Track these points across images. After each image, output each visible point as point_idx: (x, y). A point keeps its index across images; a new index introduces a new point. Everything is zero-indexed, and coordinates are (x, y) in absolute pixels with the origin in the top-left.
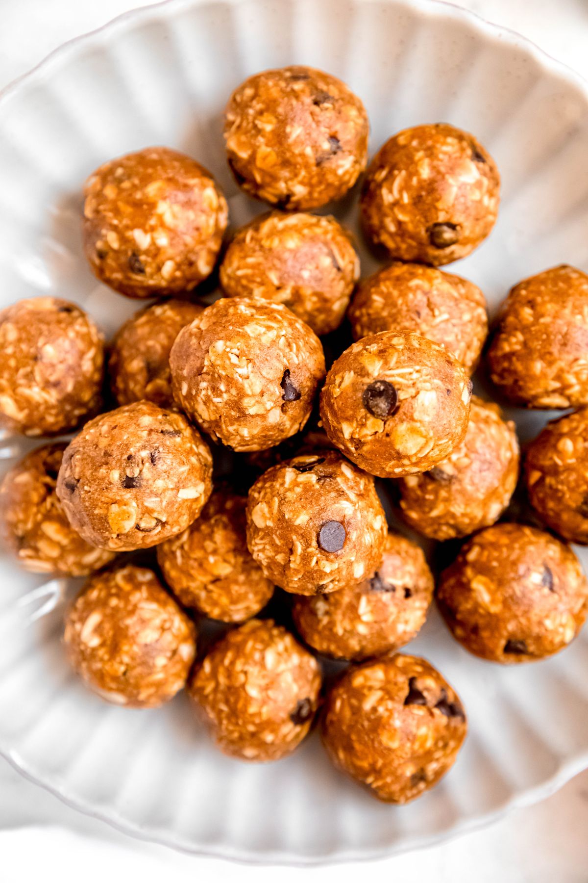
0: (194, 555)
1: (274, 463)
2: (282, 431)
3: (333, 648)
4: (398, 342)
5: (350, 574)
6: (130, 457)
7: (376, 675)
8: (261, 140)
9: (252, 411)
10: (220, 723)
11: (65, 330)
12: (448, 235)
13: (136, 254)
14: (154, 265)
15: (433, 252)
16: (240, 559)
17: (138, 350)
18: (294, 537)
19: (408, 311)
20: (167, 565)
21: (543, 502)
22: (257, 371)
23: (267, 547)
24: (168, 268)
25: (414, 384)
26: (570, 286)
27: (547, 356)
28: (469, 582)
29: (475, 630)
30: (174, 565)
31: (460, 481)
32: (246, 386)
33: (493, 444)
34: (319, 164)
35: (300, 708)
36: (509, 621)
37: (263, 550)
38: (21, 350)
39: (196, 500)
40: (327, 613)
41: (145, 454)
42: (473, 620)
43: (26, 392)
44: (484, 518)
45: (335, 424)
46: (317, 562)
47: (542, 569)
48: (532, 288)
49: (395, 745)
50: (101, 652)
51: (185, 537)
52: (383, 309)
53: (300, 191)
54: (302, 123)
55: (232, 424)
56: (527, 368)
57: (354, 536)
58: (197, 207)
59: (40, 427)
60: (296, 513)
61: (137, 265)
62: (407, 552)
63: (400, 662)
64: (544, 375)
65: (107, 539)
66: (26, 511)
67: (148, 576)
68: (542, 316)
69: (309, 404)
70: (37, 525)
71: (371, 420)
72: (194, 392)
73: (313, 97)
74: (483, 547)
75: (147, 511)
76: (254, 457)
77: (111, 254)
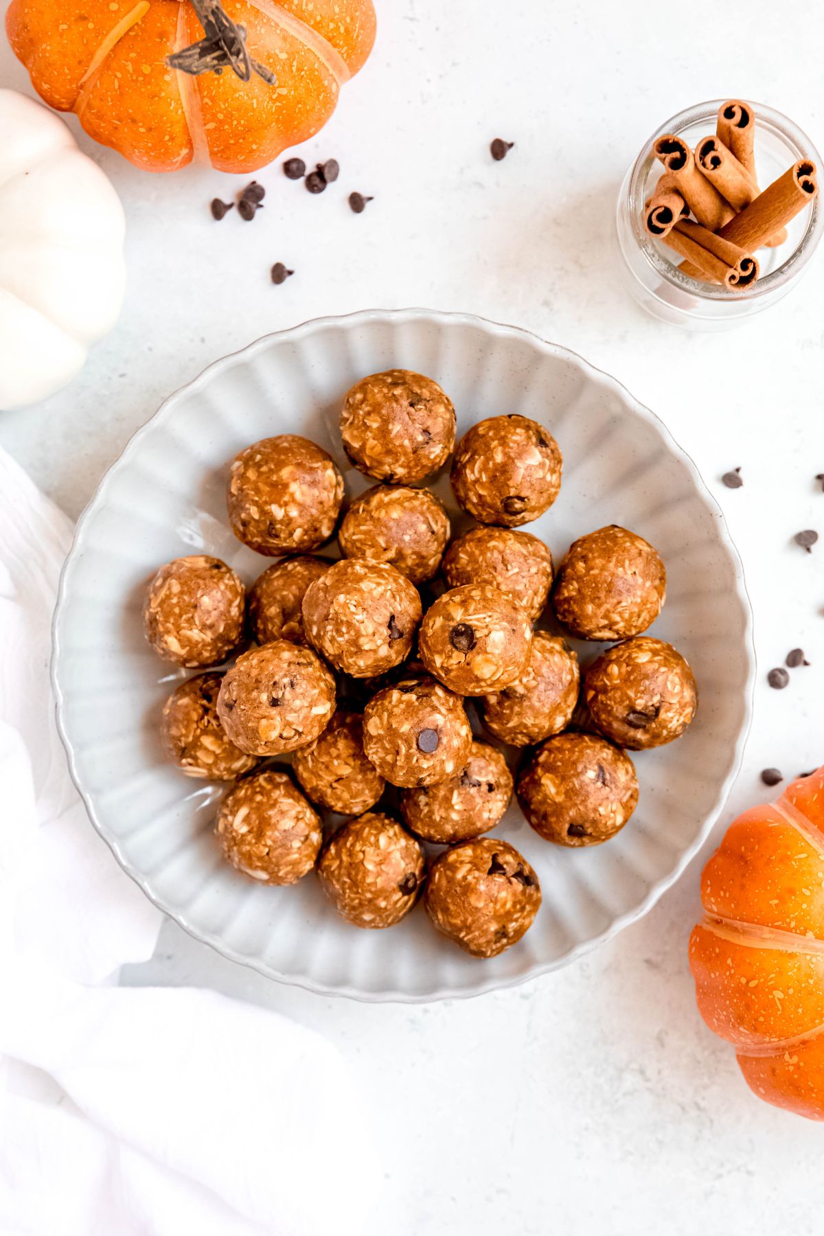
0: (321, 760)
1: (383, 687)
2: (390, 662)
3: (432, 832)
4: (476, 594)
5: (443, 770)
6: (275, 683)
7: (467, 852)
8: (369, 434)
9: (366, 647)
10: (344, 893)
11: (217, 584)
12: (518, 505)
13: (272, 524)
14: (287, 532)
15: (507, 518)
16: (359, 762)
17: (275, 598)
18: (400, 742)
19: (487, 566)
20: (301, 768)
21: (597, 714)
22: (370, 617)
23: (380, 750)
24: (298, 534)
25: (487, 626)
26: (616, 544)
27: (595, 599)
28: (540, 778)
29: (545, 816)
30: (306, 768)
31: (529, 699)
32: (362, 628)
33: (556, 670)
34: (414, 452)
35: (407, 880)
36: (570, 808)
37: (376, 753)
38: (184, 600)
39: (324, 715)
40: (427, 804)
41: (286, 680)
42: (543, 809)
43: (188, 633)
44: (551, 727)
45: (429, 656)
46: (417, 761)
47: (596, 767)
48: (585, 546)
49: (481, 905)
50: (249, 838)
51: (314, 746)
52: (467, 564)
53: (400, 471)
54: (401, 421)
55: (351, 657)
56: (582, 609)
57: (445, 740)
58: (320, 485)
59: (198, 661)
60: (401, 723)
61: (274, 532)
62: (490, 756)
63: (485, 843)
64: (595, 615)
65: (257, 746)
66: (187, 727)
67: (285, 779)
68: (592, 569)
69: (410, 641)
70: (197, 738)
71: (456, 653)
72: (322, 634)
73: (410, 400)
74: (550, 751)
75: (288, 724)
76: (368, 682)
77: (253, 523)
